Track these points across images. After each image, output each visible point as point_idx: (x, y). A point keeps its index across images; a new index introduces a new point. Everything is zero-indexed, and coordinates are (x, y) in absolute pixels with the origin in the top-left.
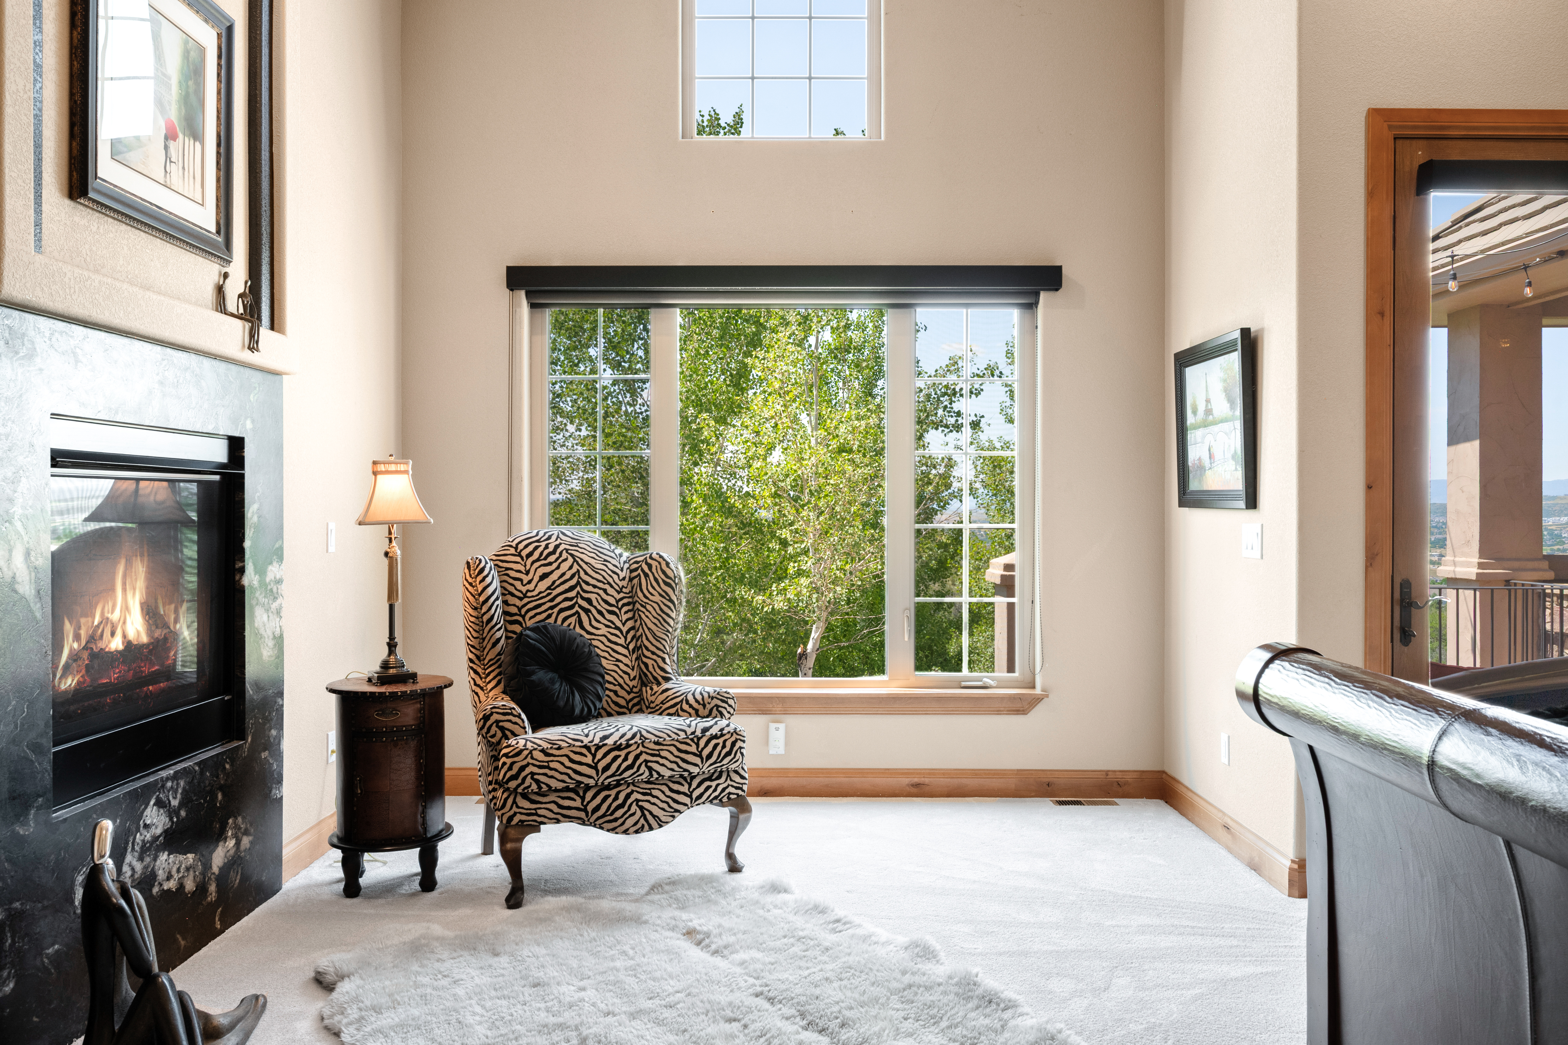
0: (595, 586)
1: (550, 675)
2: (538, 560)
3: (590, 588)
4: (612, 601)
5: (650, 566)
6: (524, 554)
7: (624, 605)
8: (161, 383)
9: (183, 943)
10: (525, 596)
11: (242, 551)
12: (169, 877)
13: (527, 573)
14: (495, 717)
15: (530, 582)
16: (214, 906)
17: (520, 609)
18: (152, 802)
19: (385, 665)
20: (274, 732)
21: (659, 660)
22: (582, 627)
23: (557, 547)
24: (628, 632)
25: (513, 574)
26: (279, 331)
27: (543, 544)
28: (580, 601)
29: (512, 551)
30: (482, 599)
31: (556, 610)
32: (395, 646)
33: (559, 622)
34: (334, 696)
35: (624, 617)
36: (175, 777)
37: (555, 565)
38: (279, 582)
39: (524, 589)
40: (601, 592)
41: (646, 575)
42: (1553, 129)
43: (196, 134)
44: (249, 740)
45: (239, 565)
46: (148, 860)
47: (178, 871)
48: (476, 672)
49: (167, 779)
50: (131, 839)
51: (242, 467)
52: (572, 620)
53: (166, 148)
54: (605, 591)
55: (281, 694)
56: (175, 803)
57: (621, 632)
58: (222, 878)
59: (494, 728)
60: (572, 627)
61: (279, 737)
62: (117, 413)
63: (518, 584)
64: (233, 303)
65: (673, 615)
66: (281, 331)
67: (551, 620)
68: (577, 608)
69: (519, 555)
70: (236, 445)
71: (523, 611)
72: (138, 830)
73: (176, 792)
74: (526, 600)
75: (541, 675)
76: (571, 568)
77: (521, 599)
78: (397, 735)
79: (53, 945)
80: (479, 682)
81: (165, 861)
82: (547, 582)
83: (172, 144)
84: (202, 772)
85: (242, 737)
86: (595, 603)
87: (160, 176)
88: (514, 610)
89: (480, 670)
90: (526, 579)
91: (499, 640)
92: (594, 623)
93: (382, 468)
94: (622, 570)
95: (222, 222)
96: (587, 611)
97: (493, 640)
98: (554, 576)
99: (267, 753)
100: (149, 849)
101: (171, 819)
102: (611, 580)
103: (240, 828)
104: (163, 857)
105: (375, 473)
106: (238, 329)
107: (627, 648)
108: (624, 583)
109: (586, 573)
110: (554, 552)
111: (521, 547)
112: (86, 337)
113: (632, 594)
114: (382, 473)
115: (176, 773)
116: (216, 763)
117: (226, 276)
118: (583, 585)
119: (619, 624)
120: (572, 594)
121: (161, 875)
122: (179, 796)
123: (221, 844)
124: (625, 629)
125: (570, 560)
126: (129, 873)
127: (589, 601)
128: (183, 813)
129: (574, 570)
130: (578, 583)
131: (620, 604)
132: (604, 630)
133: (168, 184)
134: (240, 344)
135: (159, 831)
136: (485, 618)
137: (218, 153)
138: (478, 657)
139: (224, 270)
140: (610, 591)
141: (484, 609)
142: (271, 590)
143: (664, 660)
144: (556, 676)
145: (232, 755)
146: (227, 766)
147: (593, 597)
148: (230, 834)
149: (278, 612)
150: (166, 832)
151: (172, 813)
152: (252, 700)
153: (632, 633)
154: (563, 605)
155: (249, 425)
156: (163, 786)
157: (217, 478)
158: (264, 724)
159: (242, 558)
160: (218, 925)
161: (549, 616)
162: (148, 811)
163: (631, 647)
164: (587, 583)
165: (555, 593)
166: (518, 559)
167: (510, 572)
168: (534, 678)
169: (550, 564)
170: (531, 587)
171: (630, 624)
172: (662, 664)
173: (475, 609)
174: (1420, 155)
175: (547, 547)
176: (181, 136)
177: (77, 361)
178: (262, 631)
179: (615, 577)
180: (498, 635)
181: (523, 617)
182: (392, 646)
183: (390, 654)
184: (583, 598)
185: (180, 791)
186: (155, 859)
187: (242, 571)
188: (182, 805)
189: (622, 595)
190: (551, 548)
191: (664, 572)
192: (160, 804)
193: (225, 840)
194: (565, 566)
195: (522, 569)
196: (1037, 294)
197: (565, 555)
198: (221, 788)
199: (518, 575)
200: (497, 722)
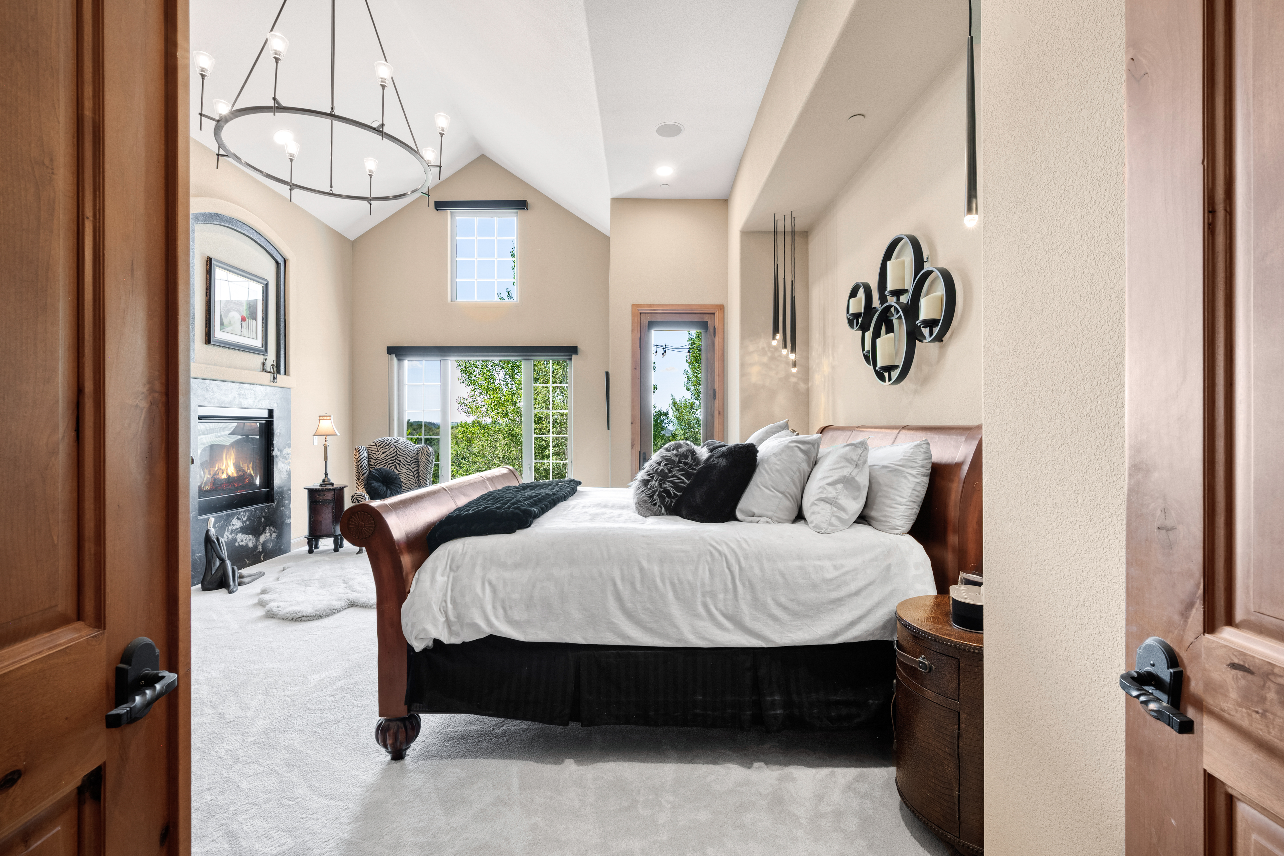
0: (402, 456)
1: (379, 484)
2: (382, 447)
3: (401, 457)
4: (409, 461)
5: (423, 449)
6: (378, 445)
7: (413, 462)
8: (239, 394)
9: (248, 562)
10: (377, 459)
11: (273, 444)
12: (242, 541)
13: (378, 451)
14: (355, 496)
15: (379, 454)
16: (260, 553)
17: (375, 463)
18: (235, 518)
19: (324, 481)
20: (287, 502)
21: (425, 481)
22: (397, 469)
23: (390, 443)
24: (414, 471)
25: (373, 452)
26: (288, 375)
27: (385, 442)
28: (396, 461)
29: (374, 444)
30: (358, 460)
31: (387, 464)
32: (327, 475)
33: (388, 468)
34: (306, 490)
35: (413, 467)
36: (244, 511)
37: (388, 449)
38: (288, 454)
39: (376, 457)
40: (405, 458)
41: (422, 452)
42: (690, 310)
43: (254, 317)
44: (276, 503)
45: (272, 449)
46: (233, 535)
47: (246, 540)
48: (357, 484)
49: (241, 512)
50: (227, 528)
51: (273, 418)
52: (393, 467)
53: (241, 324)
54: (406, 458)
55: (290, 490)
56: (244, 519)
57: (412, 471)
58: (264, 545)
59: (355, 500)
60: (393, 470)
61: (289, 504)
62: (222, 404)
63: (374, 455)
64: (269, 368)
65: (430, 466)
66: (289, 375)
67: (385, 467)
68: (395, 463)
69: (376, 446)
70: (271, 412)
71: (376, 464)
72: (230, 525)
73: (245, 516)
74: (377, 460)
75: (376, 484)
76: (394, 450)
77: (375, 460)
78: (326, 502)
79: (199, 553)
80: (358, 487)
81: (240, 536)
82: (385, 455)
83: (243, 323)
84: (255, 511)
85: (273, 501)
86: (402, 462)
87: (239, 333)
88: (373, 464)
89: (358, 483)
90: (377, 453)
91: (365, 473)
92: (401, 468)
93: (322, 418)
94: (414, 451)
95: (264, 344)
96: (399, 464)
97: (363, 473)
98: (387, 453)
99: (283, 508)
100: (234, 532)
101: (243, 524)
102: (409, 454)
103: (272, 530)
104: (240, 535)
105: (319, 420)
106: (269, 376)
107: (414, 477)
108: (414, 455)
109: (399, 452)
110: (388, 445)
111: (377, 443)
112: (210, 383)
113: (417, 459)
114: (322, 419)
115: (245, 510)
116: (262, 509)
117: (266, 359)
118: (398, 456)
119: (411, 468)
120: (394, 458)
121: (239, 540)
122: (246, 517)
123: (263, 534)
124: (413, 470)
125: (394, 447)
126: (226, 538)
127: (400, 461)
128: (248, 523)
129: (395, 451)
130: (396, 455)
131: (412, 462)
132: (405, 471)
133: (242, 335)
134: (270, 381)
135: (238, 527)
136: (360, 466)
137: (263, 323)
138: (358, 479)
139: (265, 358)
140: (408, 457)
141: (359, 463)
142: (285, 457)
143: (426, 480)
144: (382, 484)
145: (270, 507)
146: (266, 510)
147: (401, 460)
148: (267, 531)
149: (289, 464)
150: (241, 527)
151: (243, 522)
152: (277, 491)
153: (416, 472)
154: (390, 462)
155: (275, 405)
156: (240, 514)
157: (264, 422)
158: (282, 499)
159: (273, 447)
160: (262, 559)
161: (385, 466)
162: (234, 520)
163: (416, 476)
164: (400, 455)
165: (387, 458)
166: (375, 447)
167: (372, 451)
168: (373, 485)
169: (386, 449)
170: (379, 456)
171: (416, 469)
172: (425, 482)
173: (356, 463)
174: (648, 318)
175: (386, 443)
176: (247, 320)
177: (207, 390)
178: (281, 469)
179: (411, 453)
180: (365, 471)
181: (376, 466)
182: (326, 474)
183: (326, 477)
184: (397, 460)
185: (246, 516)
186: (236, 535)
187: (273, 450)
188: (247, 520)
189: (413, 459)
190: (388, 443)
191: (427, 451)
192: (238, 518)
193: (265, 533)
194: (391, 450)
195: (376, 450)
196: (572, 356)
197: (392, 446)
198: (263, 517)
199: (375, 452)
200: (356, 498)
